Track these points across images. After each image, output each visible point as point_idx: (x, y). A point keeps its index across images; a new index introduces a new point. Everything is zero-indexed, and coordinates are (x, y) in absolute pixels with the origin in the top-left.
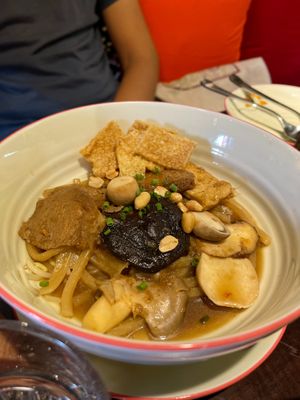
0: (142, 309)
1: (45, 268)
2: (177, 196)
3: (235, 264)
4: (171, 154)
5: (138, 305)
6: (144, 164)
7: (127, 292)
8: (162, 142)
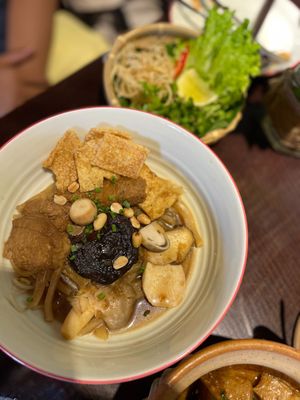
0: (101, 314)
1: (28, 282)
2: (130, 213)
3: (172, 270)
4: (126, 164)
5: (99, 311)
6: (101, 175)
7: (91, 301)
8: (118, 151)
